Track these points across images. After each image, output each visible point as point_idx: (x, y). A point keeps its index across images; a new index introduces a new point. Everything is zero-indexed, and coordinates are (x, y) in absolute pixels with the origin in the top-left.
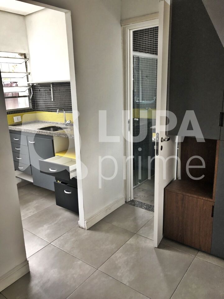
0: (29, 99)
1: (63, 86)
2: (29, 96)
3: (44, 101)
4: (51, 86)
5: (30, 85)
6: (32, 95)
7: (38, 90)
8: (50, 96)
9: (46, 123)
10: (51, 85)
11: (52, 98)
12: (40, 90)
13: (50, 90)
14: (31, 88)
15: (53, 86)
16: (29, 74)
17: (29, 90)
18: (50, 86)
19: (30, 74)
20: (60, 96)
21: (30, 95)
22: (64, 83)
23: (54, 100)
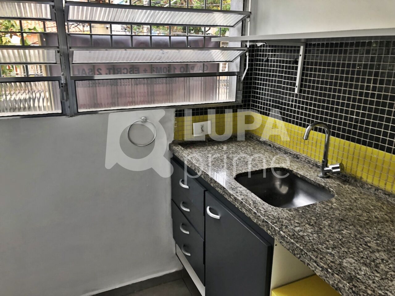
0: (238, 80)
1: (340, 53)
2: (239, 75)
3: (274, 91)
4: (301, 52)
5: (246, 46)
6: (246, 71)
7: (265, 59)
8: (291, 79)
9: (269, 148)
10: (302, 48)
11: (297, 84)
12: (267, 61)
13: (297, 63)
14: (247, 54)
15: (305, 52)
16: (249, 17)
17: (243, 57)
18: (298, 51)
19: (252, 16)
20: (322, 83)
21: (243, 70)
22: (347, 44)
23: (300, 91)
